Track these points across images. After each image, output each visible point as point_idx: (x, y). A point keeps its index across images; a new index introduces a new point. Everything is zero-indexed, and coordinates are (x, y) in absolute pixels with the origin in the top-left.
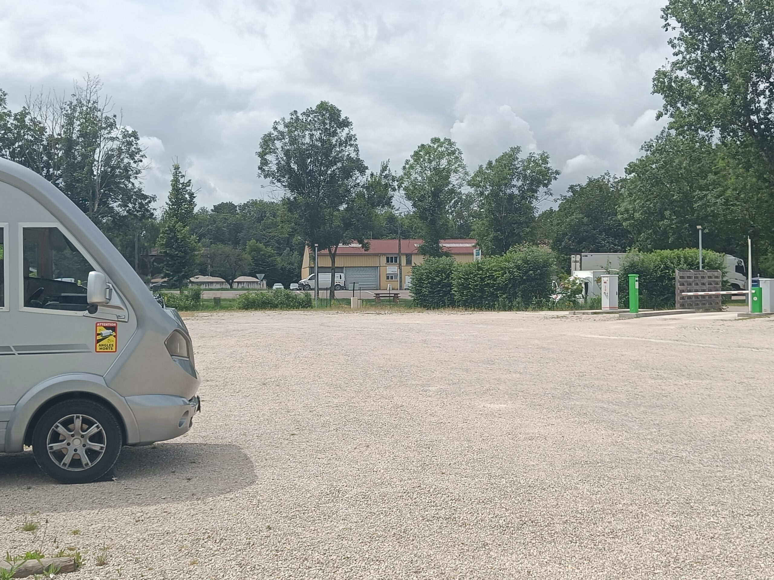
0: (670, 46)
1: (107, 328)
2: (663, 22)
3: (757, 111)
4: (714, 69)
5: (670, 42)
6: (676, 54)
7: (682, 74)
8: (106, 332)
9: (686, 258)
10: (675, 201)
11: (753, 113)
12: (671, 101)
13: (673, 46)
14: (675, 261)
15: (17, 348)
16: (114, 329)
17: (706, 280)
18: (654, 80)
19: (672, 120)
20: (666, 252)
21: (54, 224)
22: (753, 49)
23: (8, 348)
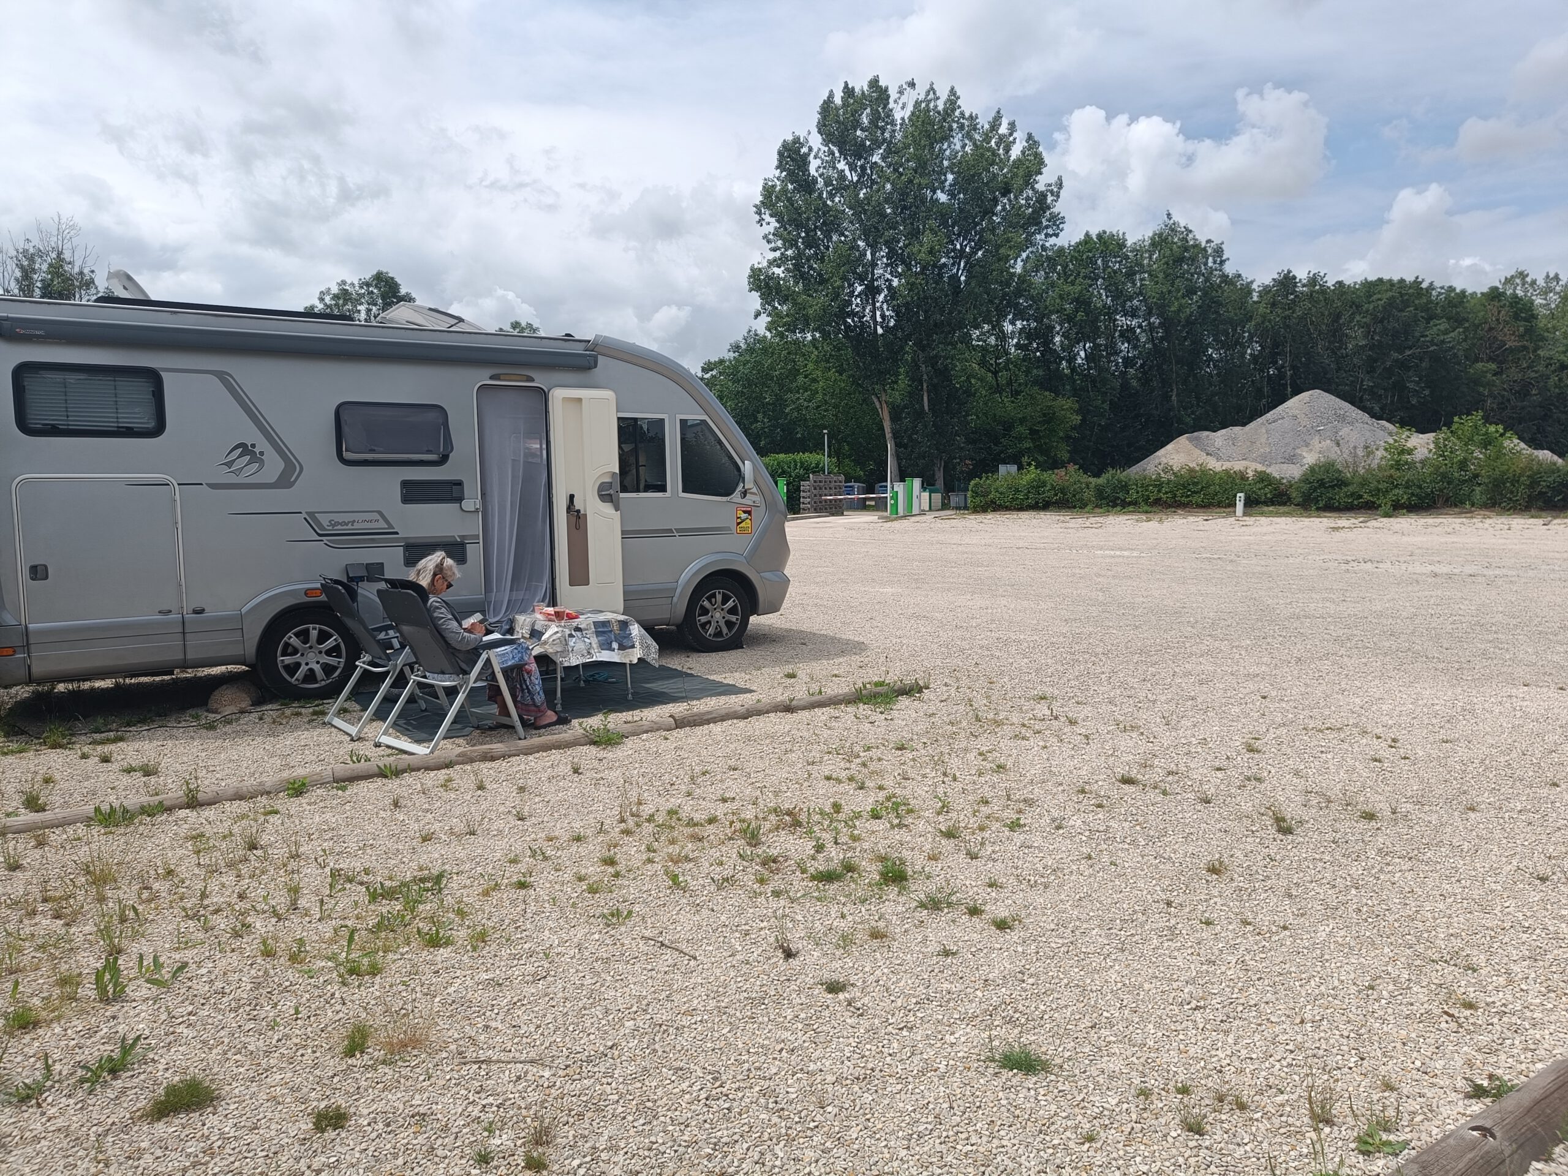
0: (765, 241)
1: (745, 512)
2: (757, 217)
3: (853, 314)
4: (811, 268)
5: (765, 237)
6: (774, 250)
7: (779, 271)
8: (744, 516)
9: (802, 463)
10: (768, 403)
11: (849, 316)
12: (766, 298)
13: (769, 242)
14: (792, 466)
15: (678, 530)
16: (749, 513)
17: (833, 484)
18: (750, 277)
19: (769, 319)
20: (782, 456)
21: (705, 417)
22: (850, 249)
23: (670, 531)
